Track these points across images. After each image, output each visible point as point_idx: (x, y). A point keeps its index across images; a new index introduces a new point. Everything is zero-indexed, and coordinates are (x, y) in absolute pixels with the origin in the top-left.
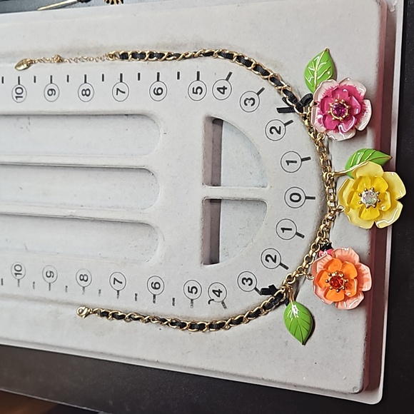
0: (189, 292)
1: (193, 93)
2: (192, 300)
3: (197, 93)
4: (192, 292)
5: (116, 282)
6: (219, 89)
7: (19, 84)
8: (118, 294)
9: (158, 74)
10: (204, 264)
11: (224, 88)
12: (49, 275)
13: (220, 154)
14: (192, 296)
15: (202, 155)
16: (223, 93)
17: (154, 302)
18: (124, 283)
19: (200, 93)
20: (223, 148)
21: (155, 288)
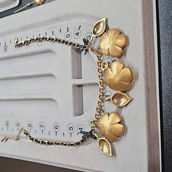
0: (69, 129)
1: (66, 37)
2: (71, 133)
3: (68, 37)
4: (70, 130)
5: (42, 126)
6: (76, 34)
7: (6, 45)
8: (43, 132)
9: (53, 31)
10: (75, 116)
11: (78, 33)
12: (18, 125)
13: (81, 64)
14: (71, 131)
15: (71, 65)
16: (78, 35)
17: (56, 135)
18: (44, 127)
19: (69, 37)
20: (82, 61)
21: (56, 128)
